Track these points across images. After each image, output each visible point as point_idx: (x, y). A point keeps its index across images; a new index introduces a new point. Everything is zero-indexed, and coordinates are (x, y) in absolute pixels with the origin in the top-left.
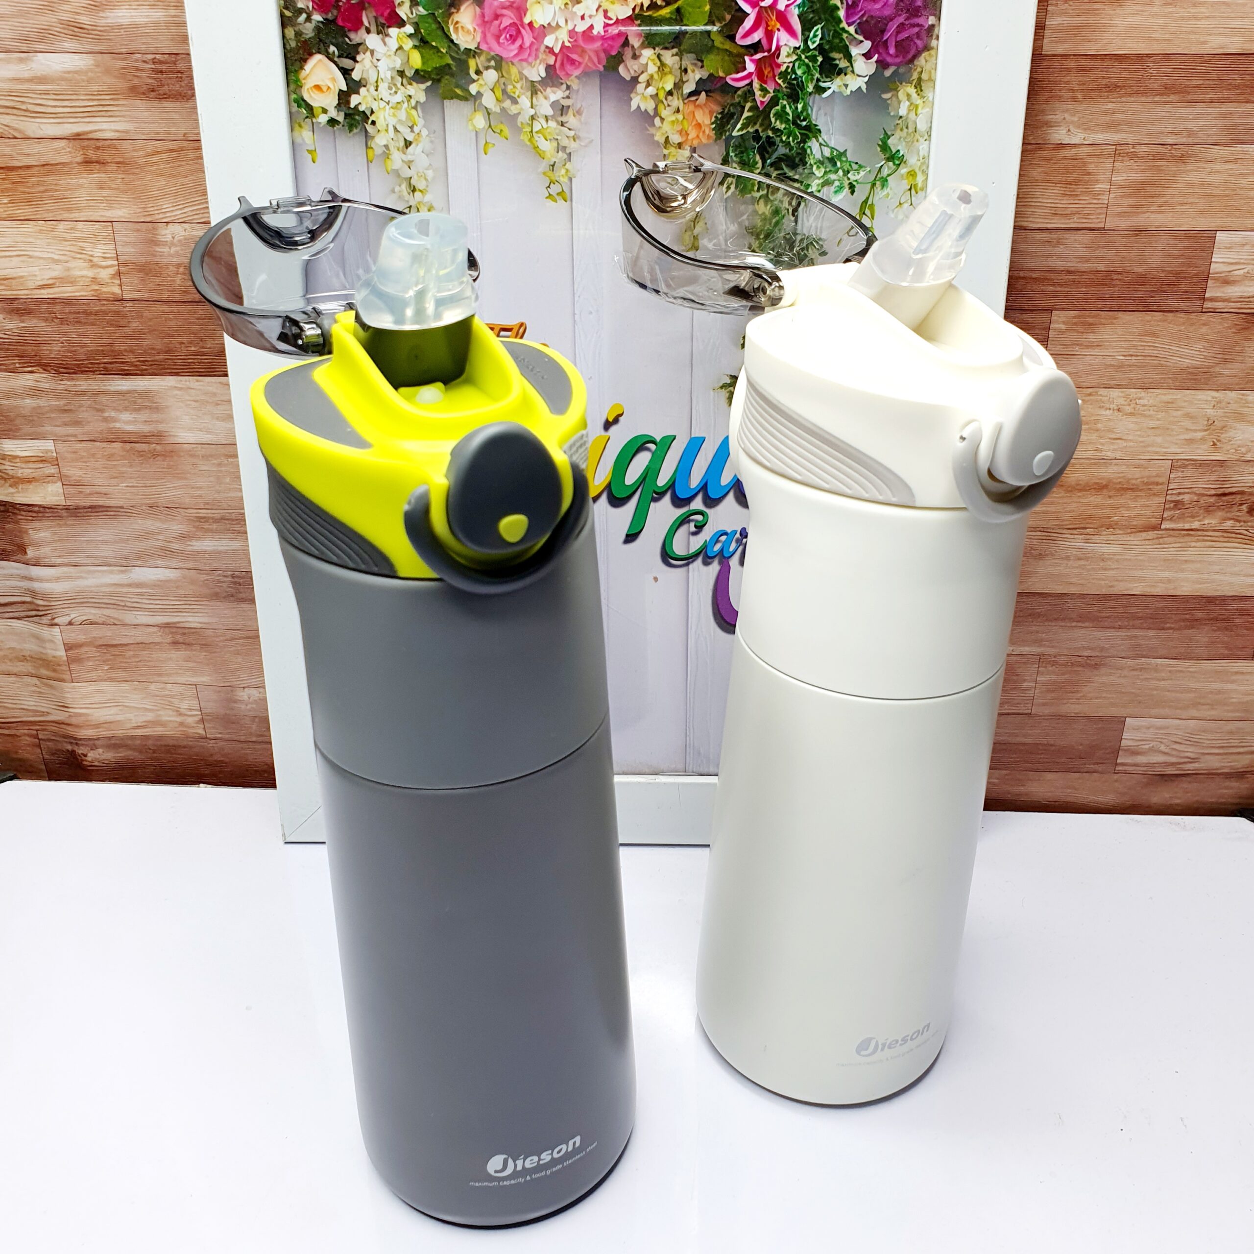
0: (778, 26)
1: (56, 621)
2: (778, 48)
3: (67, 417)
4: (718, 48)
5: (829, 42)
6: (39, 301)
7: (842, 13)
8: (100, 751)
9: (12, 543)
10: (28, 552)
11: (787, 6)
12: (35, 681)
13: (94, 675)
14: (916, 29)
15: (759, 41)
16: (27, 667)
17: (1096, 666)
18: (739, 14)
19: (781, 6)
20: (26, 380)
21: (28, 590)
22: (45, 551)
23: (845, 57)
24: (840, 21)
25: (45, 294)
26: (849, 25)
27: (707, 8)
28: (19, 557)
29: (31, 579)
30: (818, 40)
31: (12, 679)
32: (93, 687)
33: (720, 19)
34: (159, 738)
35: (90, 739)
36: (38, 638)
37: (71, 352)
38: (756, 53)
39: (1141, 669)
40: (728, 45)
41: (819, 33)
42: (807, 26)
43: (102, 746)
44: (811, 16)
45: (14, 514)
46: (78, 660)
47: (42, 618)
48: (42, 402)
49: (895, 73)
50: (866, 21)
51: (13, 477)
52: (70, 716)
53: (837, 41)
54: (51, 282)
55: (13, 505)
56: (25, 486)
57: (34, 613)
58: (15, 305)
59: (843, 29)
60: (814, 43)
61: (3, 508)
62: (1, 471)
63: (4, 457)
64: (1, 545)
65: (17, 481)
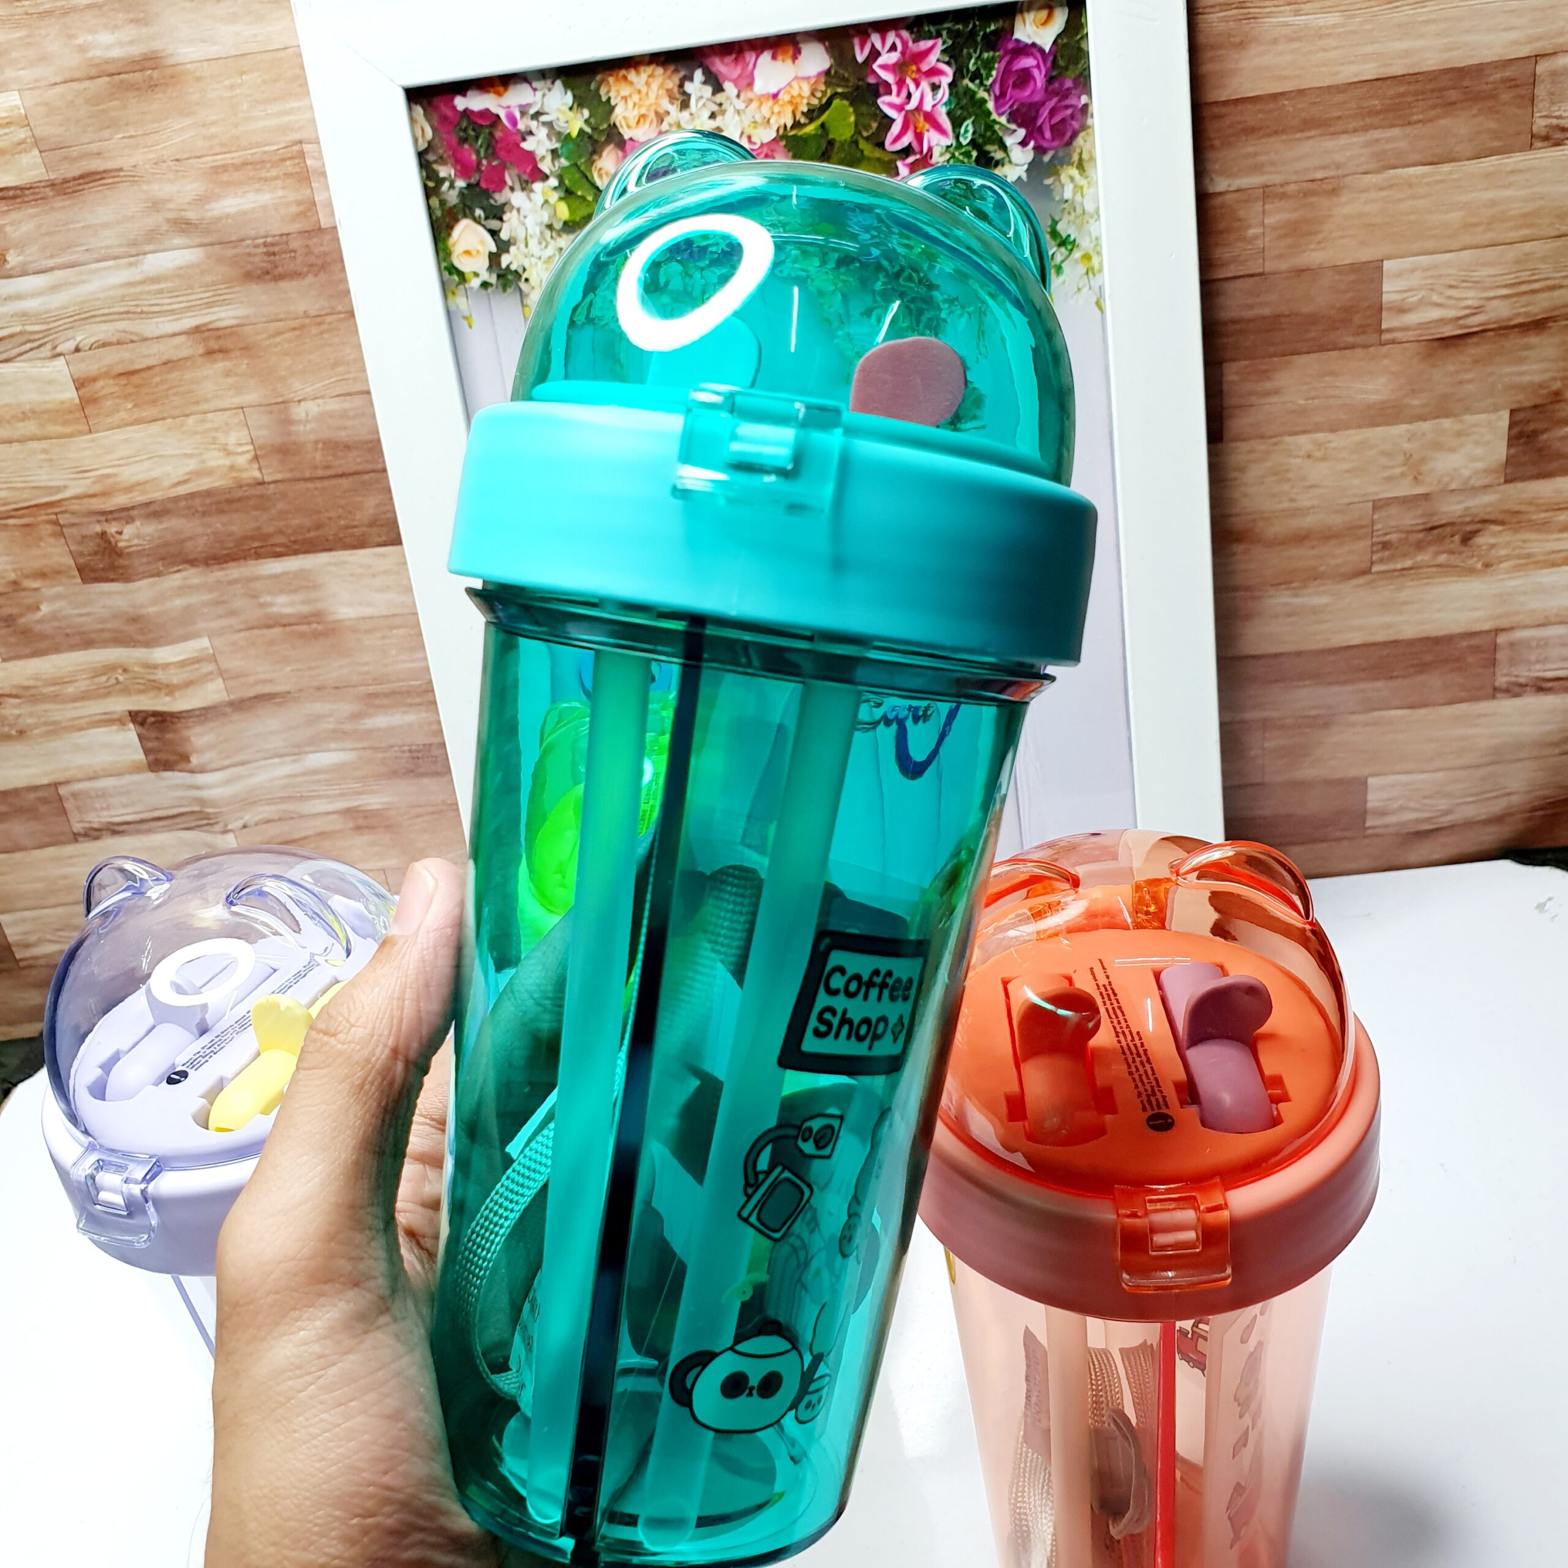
0: (927, 126)
1: (230, 827)
2: (930, 149)
3: (220, 610)
4: (869, 159)
5: (981, 136)
6: (177, 499)
7: (990, 105)
9: (175, 753)
10: (192, 760)
11: (934, 106)
14: (1069, 112)
15: (910, 144)
17: (1325, 725)
18: (885, 121)
19: (927, 107)
20: (173, 581)
21: (194, 798)
22: (210, 755)
23: (1000, 148)
24: (989, 114)
25: (182, 490)
26: (1000, 115)
27: (852, 119)
28: (183, 766)
29: (198, 788)
30: (969, 136)
33: (867, 127)
36: (210, 846)
37: (218, 542)
38: (907, 156)
40: (878, 153)
41: (971, 129)
42: (957, 123)
44: (959, 112)
45: (171, 723)
47: (214, 826)
48: (192, 599)
49: (1053, 158)
50: (1017, 109)
51: (167, 686)
53: (989, 134)
54: (186, 477)
55: (172, 715)
56: (179, 692)
57: (205, 822)
58: (152, 508)
59: (994, 121)
60: (966, 138)
61: (160, 719)
62: (154, 681)
63: (155, 667)
64: (163, 756)
65: (170, 689)
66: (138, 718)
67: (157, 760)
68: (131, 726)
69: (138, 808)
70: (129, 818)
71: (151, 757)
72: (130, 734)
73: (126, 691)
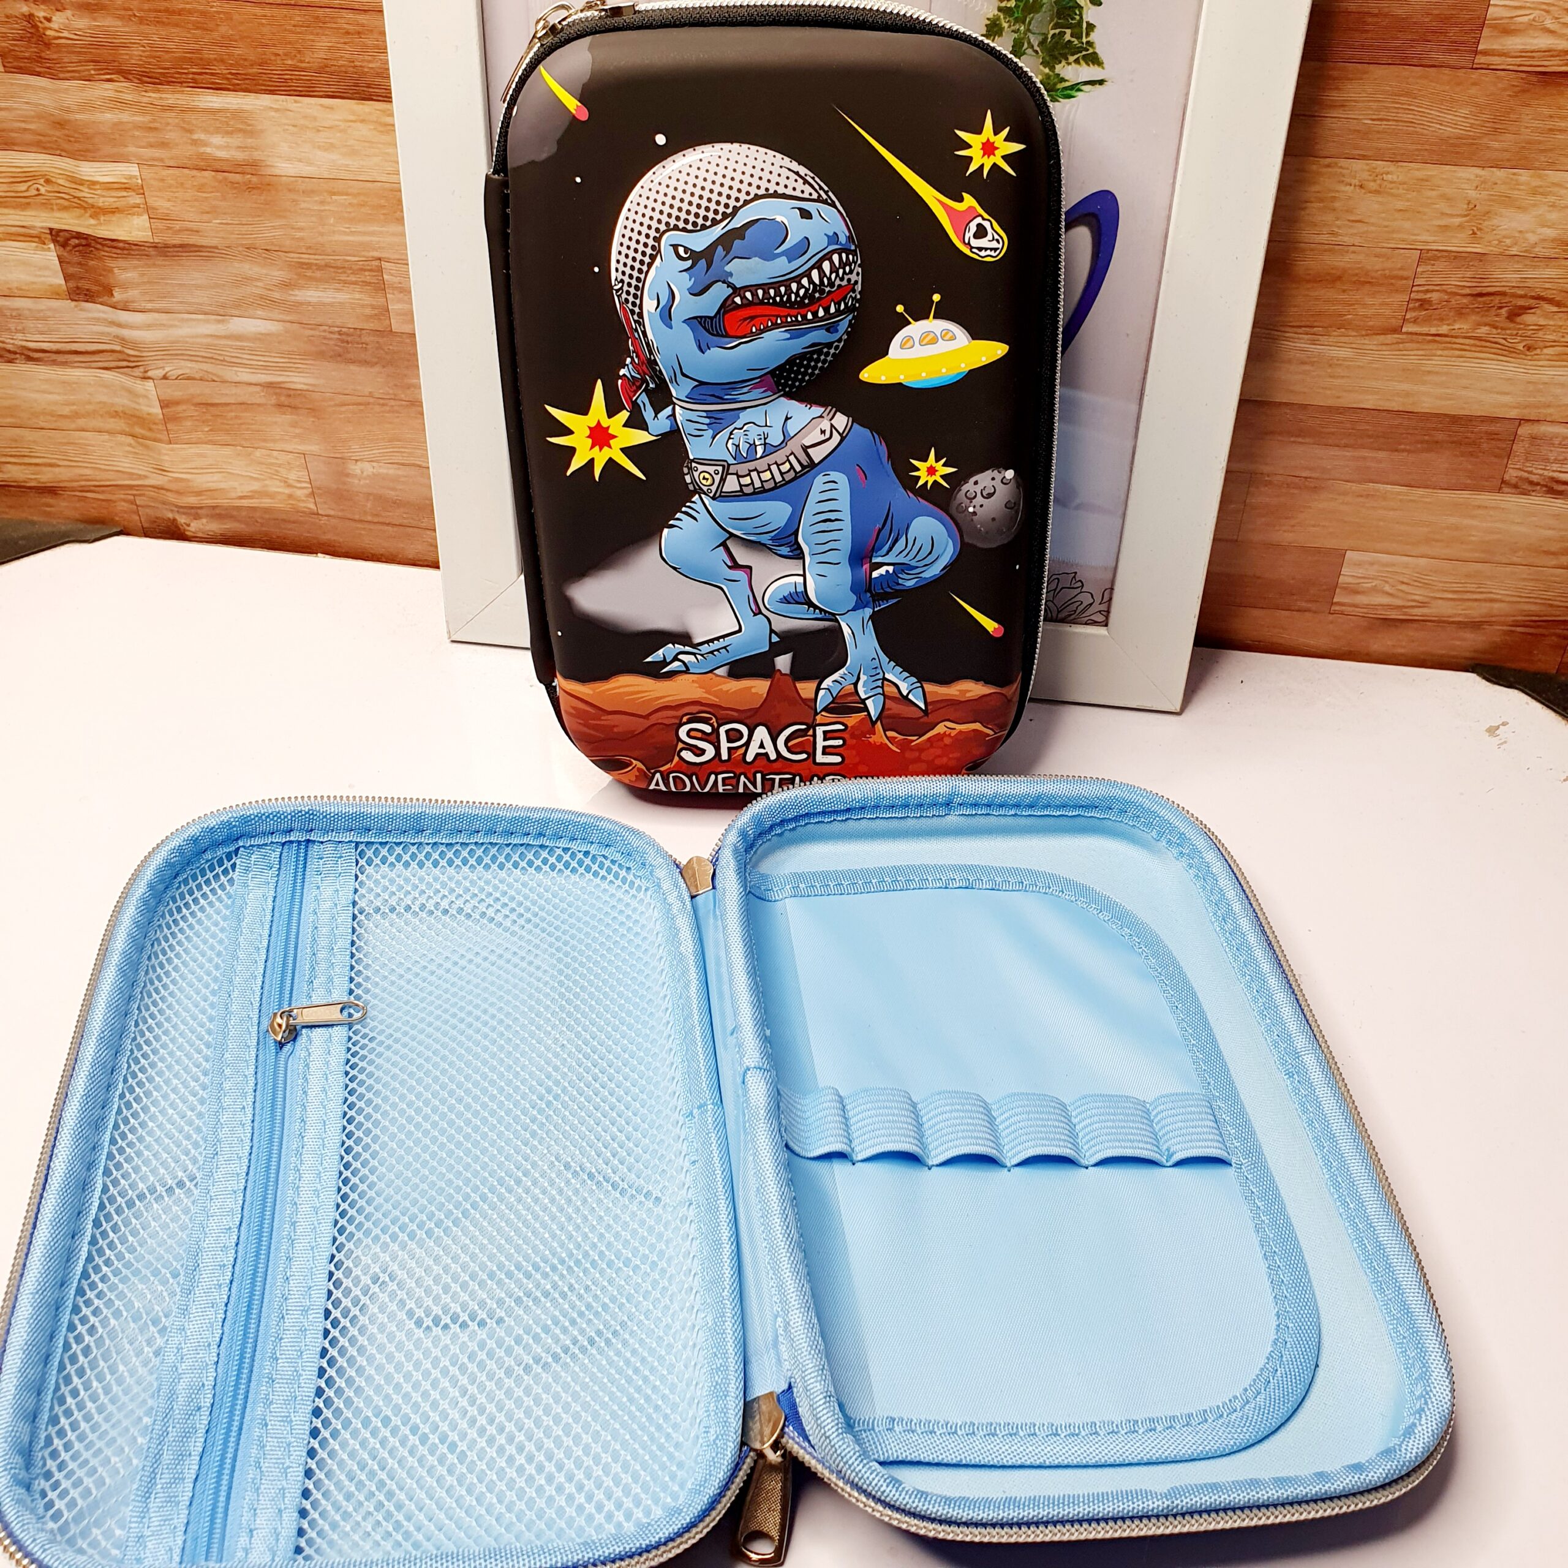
1: (150, 374)
3: (152, 137)
8: (204, 521)
9: (97, 282)
10: (115, 294)
12: (130, 440)
13: (194, 436)
16: (120, 424)
17: (1315, 489)
20: (104, 90)
21: (117, 337)
22: (133, 294)
28: (105, 299)
29: (120, 325)
31: (106, 437)
32: (193, 450)
34: (267, 510)
35: (192, 508)
36: (130, 391)
37: (154, 57)
39: (1368, 496)
43: (207, 516)
45: (97, 249)
46: (175, 419)
47: (135, 369)
48: (125, 117)
51: (93, 206)
52: (170, 481)
55: (96, 239)
56: (107, 217)
57: (124, 364)
61: (84, 242)
62: (79, 198)
63: (81, 182)
64: (85, 284)
65: (98, 212)
66: (60, 238)
67: (78, 288)
68: (52, 246)
69: (54, 338)
70: (45, 346)
71: (72, 284)
72: (50, 256)
73: (47, 205)
